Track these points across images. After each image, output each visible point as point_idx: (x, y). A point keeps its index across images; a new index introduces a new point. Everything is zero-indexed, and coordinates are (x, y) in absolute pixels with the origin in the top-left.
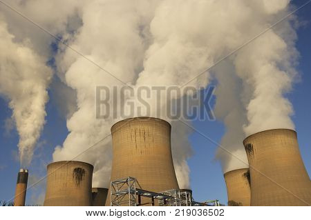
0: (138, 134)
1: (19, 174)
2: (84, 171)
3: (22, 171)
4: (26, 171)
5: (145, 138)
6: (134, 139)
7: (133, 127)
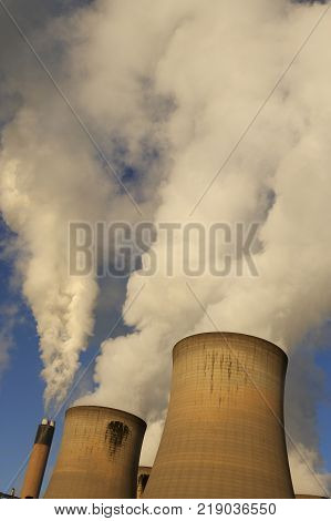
0: (217, 363)
1: (41, 427)
2: (126, 430)
3: (44, 422)
4: (52, 424)
5: (230, 373)
6: (209, 373)
7: (209, 351)
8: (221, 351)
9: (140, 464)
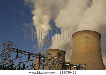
0: (84, 38)
2: (61, 54)
3: (39, 53)
4: (40, 53)
5: (87, 40)
6: (82, 40)
7: (82, 35)
8: (85, 35)
9: (65, 61)
